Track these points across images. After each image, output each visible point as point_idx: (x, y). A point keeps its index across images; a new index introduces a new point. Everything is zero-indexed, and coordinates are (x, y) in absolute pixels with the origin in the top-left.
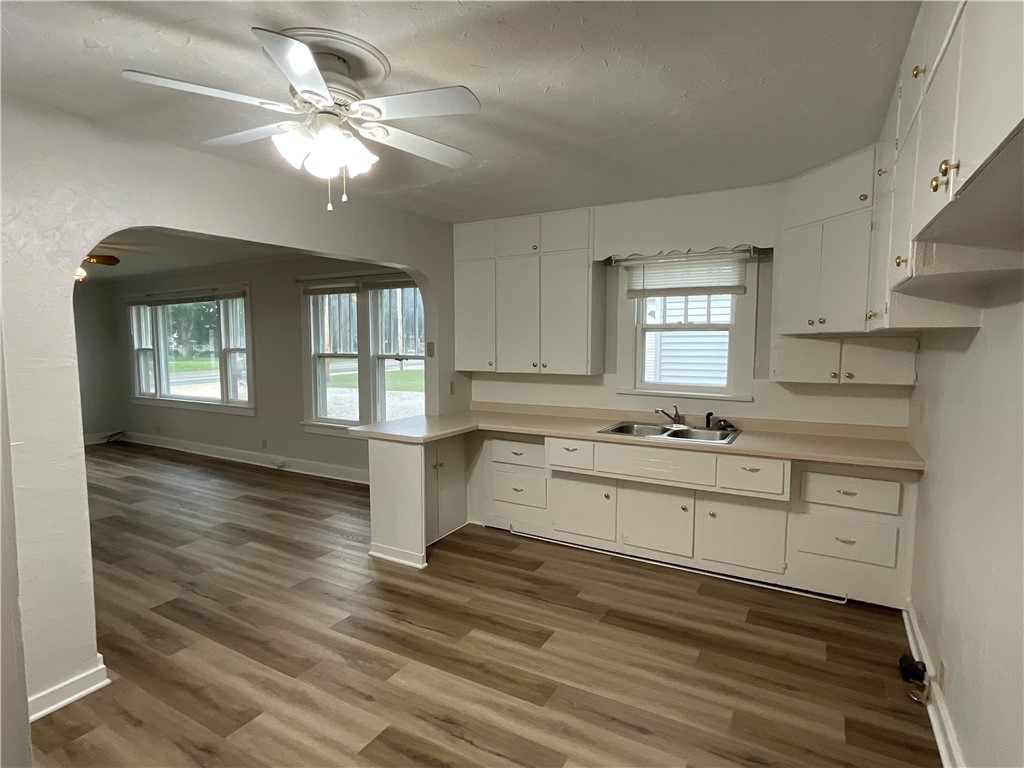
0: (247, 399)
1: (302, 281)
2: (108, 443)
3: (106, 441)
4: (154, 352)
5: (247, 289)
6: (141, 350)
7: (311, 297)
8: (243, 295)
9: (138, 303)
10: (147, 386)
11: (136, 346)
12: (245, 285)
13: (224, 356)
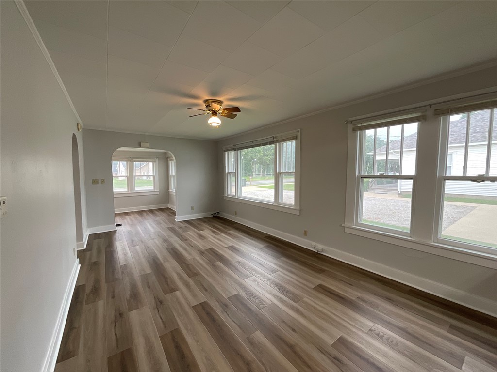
0: (293, 203)
1: (351, 122)
2: (214, 217)
3: (212, 216)
4: (236, 175)
5: (299, 134)
6: (229, 173)
7: (358, 132)
8: (295, 138)
9: (228, 150)
10: (231, 191)
11: (227, 172)
12: (298, 131)
13: (278, 177)
